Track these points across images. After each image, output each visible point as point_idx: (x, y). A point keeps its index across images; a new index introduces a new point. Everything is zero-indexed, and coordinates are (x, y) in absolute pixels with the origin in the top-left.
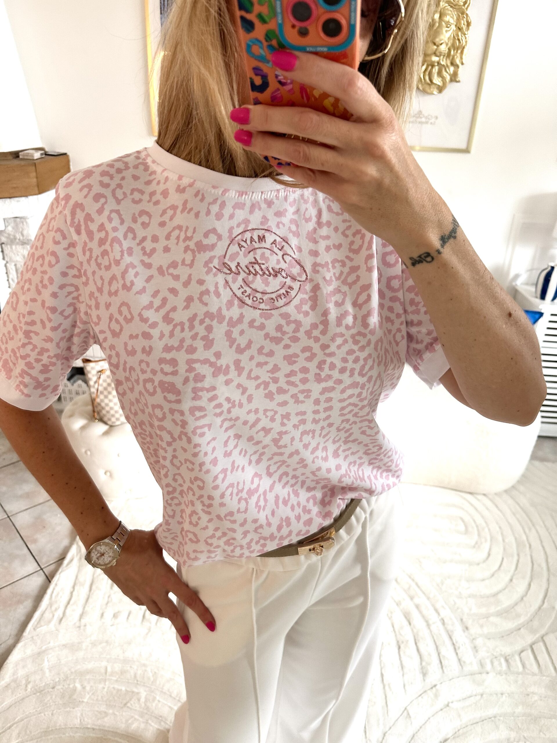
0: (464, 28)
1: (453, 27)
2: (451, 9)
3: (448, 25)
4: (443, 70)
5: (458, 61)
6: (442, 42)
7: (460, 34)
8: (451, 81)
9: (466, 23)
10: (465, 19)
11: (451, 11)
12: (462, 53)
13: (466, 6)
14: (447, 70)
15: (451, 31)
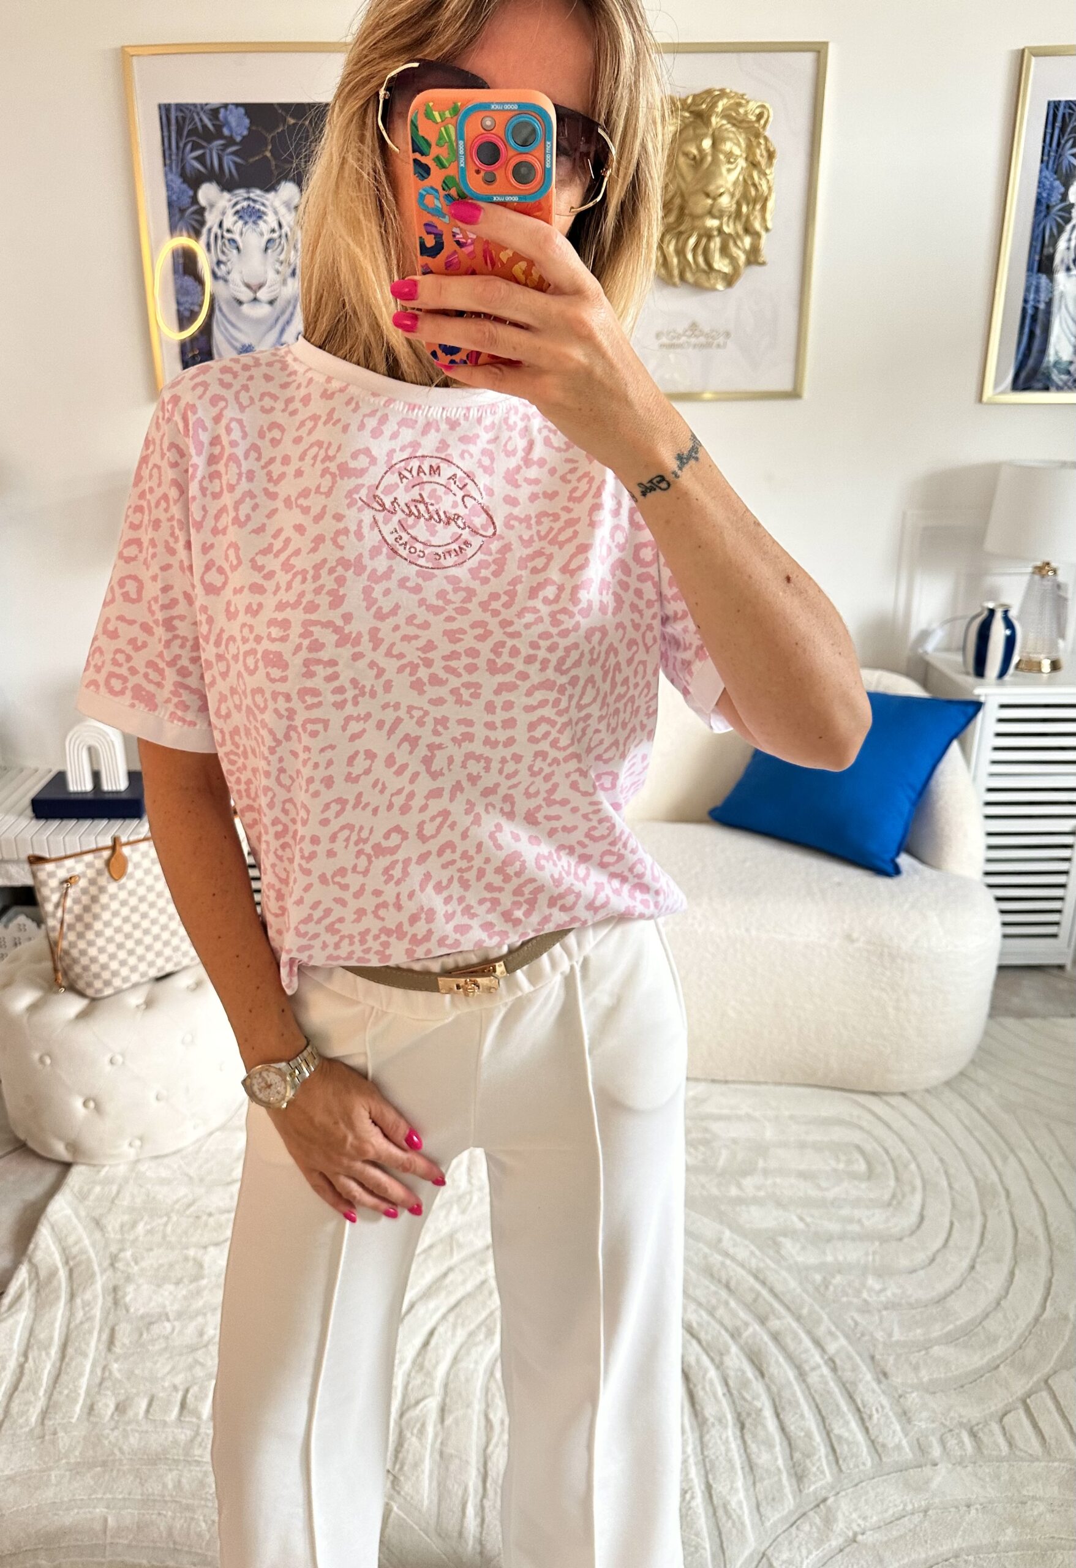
0: (763, 162)
1: (742, 163)
2: (734, 129)
3: (729, 156)
4: (731, 244)
5: (757, 225)
6: (722, 190)
7: (755, 174)
8: (749, 262)
9: (765, 153)
10: (763, 147)
11: (733, 132)
12: (764, 209)
13: (762, 122)
14: (739, 243)
15: (739, 169)
